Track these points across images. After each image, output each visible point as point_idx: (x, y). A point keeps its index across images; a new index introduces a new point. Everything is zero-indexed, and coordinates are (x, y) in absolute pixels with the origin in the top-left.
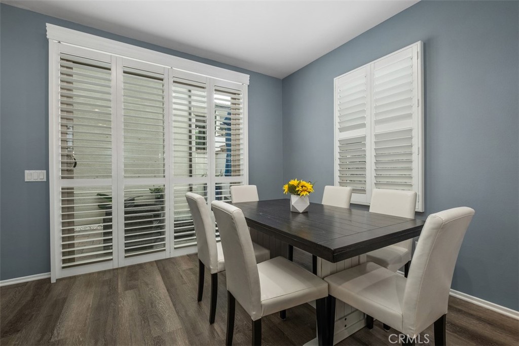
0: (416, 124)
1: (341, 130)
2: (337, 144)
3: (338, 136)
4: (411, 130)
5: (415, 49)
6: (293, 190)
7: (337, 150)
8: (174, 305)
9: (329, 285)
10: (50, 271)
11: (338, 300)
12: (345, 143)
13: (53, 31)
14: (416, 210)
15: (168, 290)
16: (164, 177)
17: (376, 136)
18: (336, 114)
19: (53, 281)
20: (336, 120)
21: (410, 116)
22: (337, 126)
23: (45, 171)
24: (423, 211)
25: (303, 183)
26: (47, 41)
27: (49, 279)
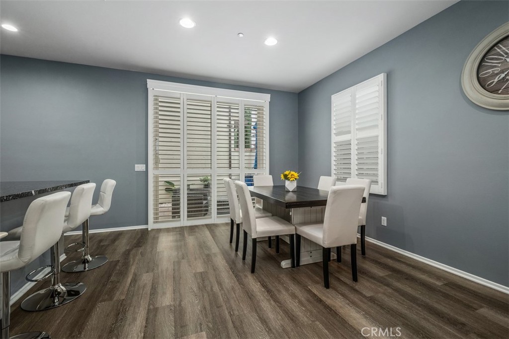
0: (380, 133)
1: (337, 134)
2: (333, 145)
3: (335, 139)
4: (377, 136)
5: (381, 78)
6: (286, 177)
7: (333, 149)
8: (216, 244)
9: (296, 228)
10: (148, 224)
11: (303, 237)
12: (339, 144)
13: (151, 83)
14: (370, 192)
15: (213, 238)
16: (211, 168)
17: (357, 139)
18: (333, 122)
19: (149, 230)
20: (333, 127)
21: (376, 126)
22: (333, 132)
23: (145, 165)
24: (386, 194)
25: (293, 173)
26: (147, 89)
27: (147, 229)
